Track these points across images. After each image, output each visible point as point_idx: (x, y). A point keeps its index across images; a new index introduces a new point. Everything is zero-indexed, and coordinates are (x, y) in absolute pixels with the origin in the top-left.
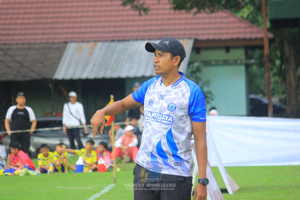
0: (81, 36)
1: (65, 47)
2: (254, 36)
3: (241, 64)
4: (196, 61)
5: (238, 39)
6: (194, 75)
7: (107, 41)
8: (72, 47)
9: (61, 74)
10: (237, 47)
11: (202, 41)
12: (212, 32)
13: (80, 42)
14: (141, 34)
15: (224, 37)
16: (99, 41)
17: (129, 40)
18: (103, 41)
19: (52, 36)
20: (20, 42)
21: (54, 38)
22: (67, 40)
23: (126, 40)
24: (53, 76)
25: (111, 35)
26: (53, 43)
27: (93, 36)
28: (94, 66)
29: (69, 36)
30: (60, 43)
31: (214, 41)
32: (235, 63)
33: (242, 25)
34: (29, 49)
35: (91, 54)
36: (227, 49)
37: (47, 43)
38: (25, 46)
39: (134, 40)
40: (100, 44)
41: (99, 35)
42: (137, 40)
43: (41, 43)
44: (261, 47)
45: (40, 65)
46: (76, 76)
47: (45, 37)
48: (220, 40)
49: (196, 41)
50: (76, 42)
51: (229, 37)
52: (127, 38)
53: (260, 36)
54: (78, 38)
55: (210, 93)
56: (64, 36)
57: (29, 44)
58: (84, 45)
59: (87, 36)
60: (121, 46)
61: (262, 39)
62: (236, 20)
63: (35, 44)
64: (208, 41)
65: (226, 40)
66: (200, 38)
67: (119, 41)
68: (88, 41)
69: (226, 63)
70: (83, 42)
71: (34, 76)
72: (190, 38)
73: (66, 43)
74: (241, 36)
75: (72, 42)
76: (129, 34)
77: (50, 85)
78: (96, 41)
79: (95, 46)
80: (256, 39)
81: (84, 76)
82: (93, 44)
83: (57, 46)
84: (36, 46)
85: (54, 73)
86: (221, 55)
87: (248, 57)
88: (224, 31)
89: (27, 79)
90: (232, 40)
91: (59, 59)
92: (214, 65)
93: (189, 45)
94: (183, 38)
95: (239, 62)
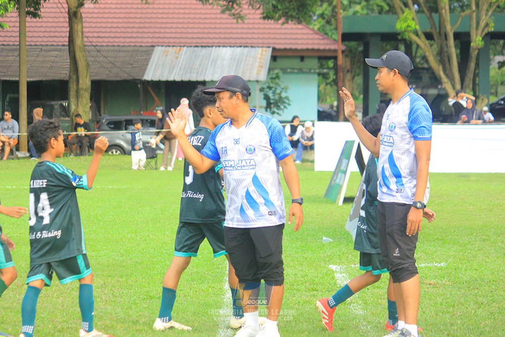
0: (166, 40)
1: (153, 50)
2: (327, 47)
3: (314, 73)
4: (276, 69)
5: (313, 50)
6: (274, 81)
7: (191, 46)
8: (158, 51)
9: (150, 75)
10: (313, 57)
11: (280, 50)
12: (288, 41)
13: (166, 46)
14: (222, 41)
15: (299, 47)
16: (184, 46)
17: (212, 46)
18: (187, 47)
19: (139, 40)
20: (110, 44)
21: (142, 42)
22: (154, 44)
23: (209, 47)
24: (143, 77)
25: (194, 41)
26: (141, 46)
27: (177, 41)
28: (180, 70)
29: (155, 40)
30: (147, 46)
31: (290, 50)
32: (309, 72)
33: (317, 36)
34: (119, 51)
35: (177, 58)
36: (302, 58)
37: (135, 46)
38: (115, 48)
39: (216, 47)
40: (185, 48)
41: (183, 41)
42: (219, 46)
43: (130, 46)
44: (335, 58)
45: (130, 66)
46: (164, 79)
47: (133, 40)
48: (296, 50)
49: (274, 49)
50: (162, 46)
51: (304, 47)
52: (210, 45)
53: (333, 47)
54: (164, 42)
55: (287, 98)
56: (150, 40)
57: (119, 46)
58: (170, 49)
59: (172, 40)
60: (205, 51)
61: (335, 51)
62: (311, 32)
63: (124, 46)
64: (285, 50)
65: (302, 50)
66: (278, 47)
67: (202, 46)
68: (173, 46)
69: (301, 71)
70: (169, 46)
71: (125, 77)
72: (269, 47)
73: (153, 46)
74: (316, 47)
75: (158, 46)
76: (211, 41)
77: (139, 86)
78: (181, 46)
79: (180, 50)
80: (330, 50)
81: (171, 79)
82: (179, 48)
83: (145, 49)
84: (126, 49)
85: (143, 75)
86: (296, 63)
87: (322, 67)
88: (300, 42)
89: (119, 79)
90: (307, 50)
91: (147, 61)
92: (290, 73)
93: (268, 53)
94: (262, 47)
95: (312, 71)
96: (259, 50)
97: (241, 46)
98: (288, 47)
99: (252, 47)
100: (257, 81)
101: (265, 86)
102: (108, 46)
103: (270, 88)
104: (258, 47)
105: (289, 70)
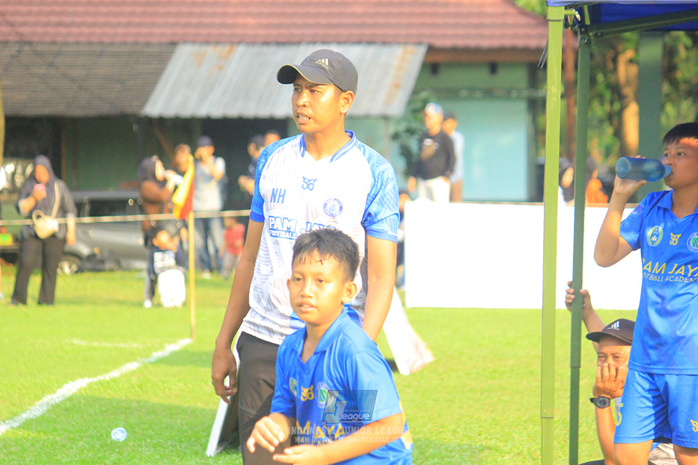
0: (205, 31)
1: (171, 53)
3: (519, 98)
5: (514, 50)
7: (254, 43)
8: (184, 54)
9: (159, 105)
10: (512, 65)
11: (443, 50)
13: (201, 43)
14: (322, 31)
15: (485, 43)
16: (239, 43)
17: (298, 43)
18: (247, 43)
19: (146, 30)
20: (83, 39)
21: (151, 35)
22: (176, 39)
23: (291, 43)
24: (141, 109)
25: (265, 32)
26: (148, 44)
27: (228, 31)
28: (224, 93)
29: (181, 31)
30: (161, 44)
31: (467, 50)
32: (507, 95)
33: (523, 20)
34: (101, 54)
35: (221, 68)
36: (493, 68)
37: (136, 43)
38: (93, 48)
39: (307, 43)
40: (240, 49)
41: (240, 31)
42: (315, 43)
43: (125, 43)
45: (118, 86)
46: (186, 112)
47: (133, 30)
48: (477, 51)
49: (431, 49)
50: (193, 42)
51: (496, 43)
52: (295, 40)
54: (199, 35)
56: (169, 31)
57: (101, 43)
58: (209, 49)
59: (215, 31)
60: (281, 53)
62: (512, 11)
63: (112, 44)
64: (454, 50)
65: (490, 51)
66: (439, 43)
67: (280, 43)
68: (217, 43)
69: (489, 94)
70: (208, 43)
71: (104, 109)
72: (419, 43)
73: (174, 44)
74: (520, 43)
75: (186, 42)
76: (299, 31)
77: (135, 128)
78: (234, 42)
79: (230, 52)
81: (202, 112)
82: (227, 48)
83: (155, 49)
84: (115, 49)
85: (143, 104)
86: (480, 77)
87: (533, 84)
88: (487, 32)
90: (502, 50)
91: (156, 76)
92: (467, 98)
93: (416, 56)
94: (406, 43)
95: (514, 94)
96: (398, 51)
97: (359, 42)
98: (461, 43)
99: (384, 43)
100: (386, 118)
101: (402, 127)
102: (78, 43)
103: (410, 131)
104: (398, 43)
105: (464, 93)
